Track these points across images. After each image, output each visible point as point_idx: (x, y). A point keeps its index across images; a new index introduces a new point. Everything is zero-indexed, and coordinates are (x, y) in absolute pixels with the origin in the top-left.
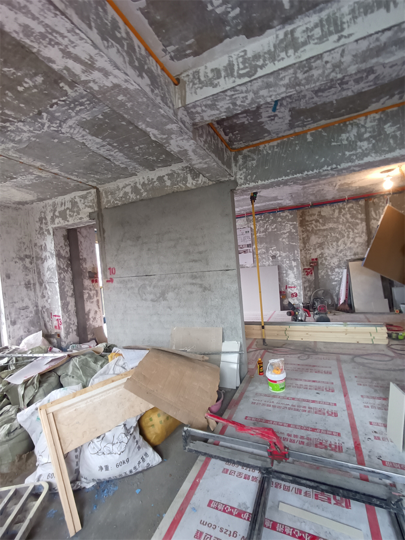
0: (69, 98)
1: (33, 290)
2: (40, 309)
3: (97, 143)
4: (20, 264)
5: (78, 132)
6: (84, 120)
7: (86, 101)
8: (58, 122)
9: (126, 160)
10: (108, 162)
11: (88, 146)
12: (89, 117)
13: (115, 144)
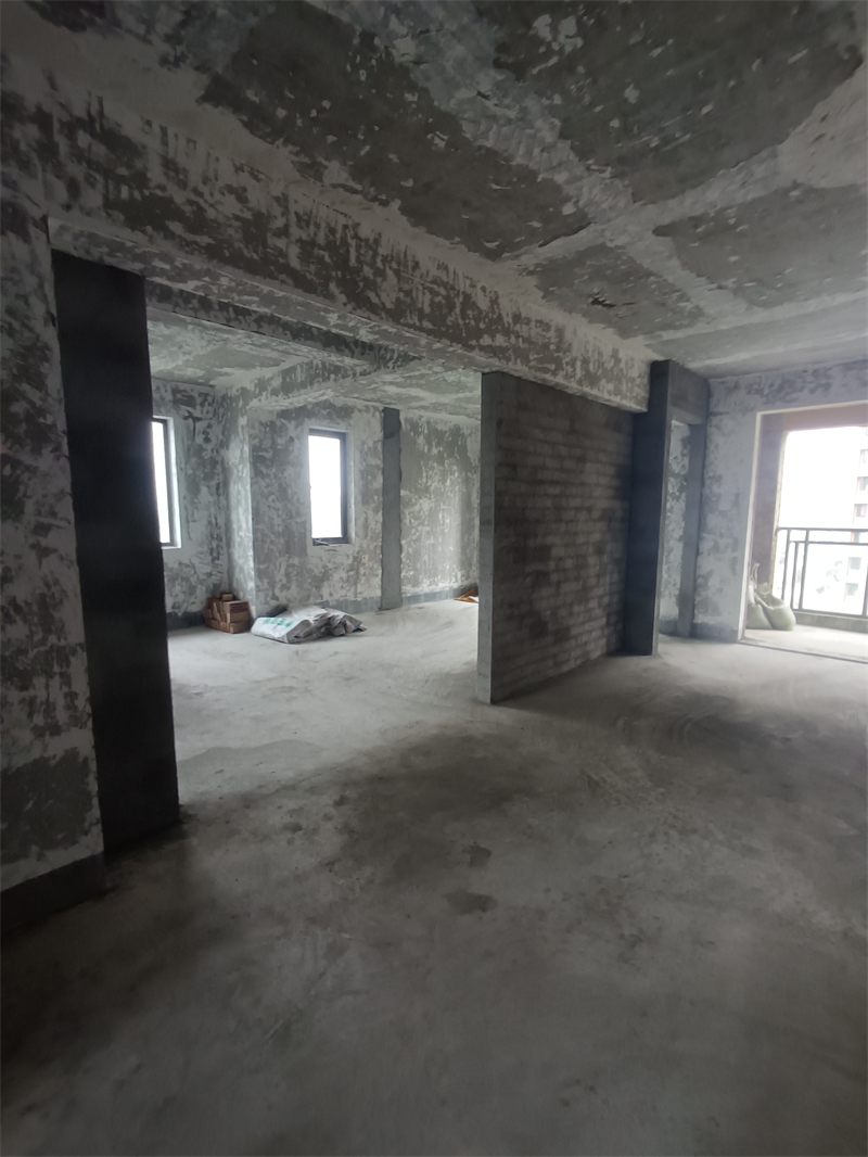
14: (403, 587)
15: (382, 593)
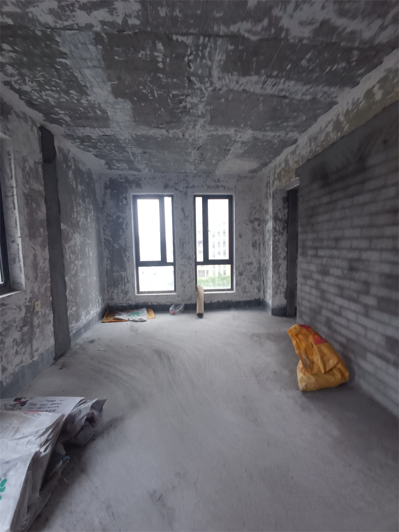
0: (191, 48)
1: (258, 249)
2: (262, 266)
3: (256, 83)
4: (250, 226)
5: (229, 80)
6: (222, 63)
7: (204, 39)
8: (207, 79)
9: (305, 88)
10: (287, 101)
11: (252, 90)
12: (223, 56)
13: (275, 73)
14: (70, 326)
15: (56, 340)
